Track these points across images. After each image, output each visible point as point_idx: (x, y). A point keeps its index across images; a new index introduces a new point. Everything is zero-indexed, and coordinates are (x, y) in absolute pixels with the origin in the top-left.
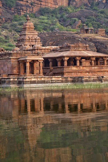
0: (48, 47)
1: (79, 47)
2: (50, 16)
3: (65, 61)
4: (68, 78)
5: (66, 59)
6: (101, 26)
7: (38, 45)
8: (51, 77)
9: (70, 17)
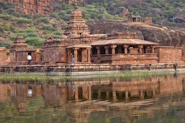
0: (96, 35)
1: (127, 35)
2: (98, 4)
3: (113, 48)
4: (116, 66)
5: (114, 47)
6: (148, 14)
7: (86, 33)
8: (99, 64)
9: (117, 6)
